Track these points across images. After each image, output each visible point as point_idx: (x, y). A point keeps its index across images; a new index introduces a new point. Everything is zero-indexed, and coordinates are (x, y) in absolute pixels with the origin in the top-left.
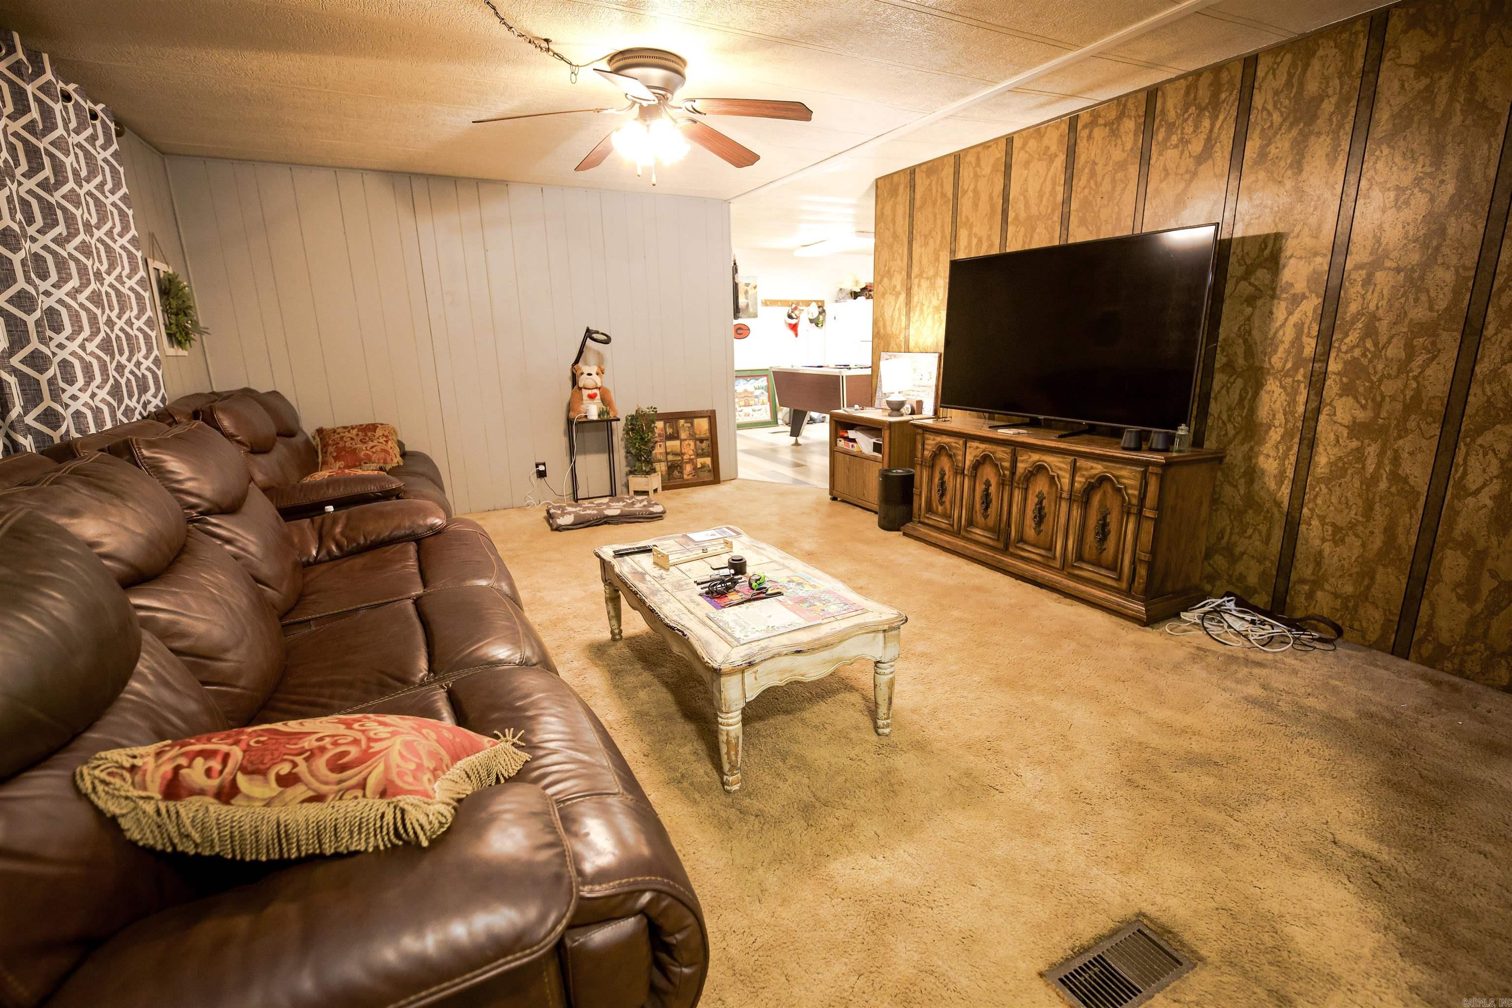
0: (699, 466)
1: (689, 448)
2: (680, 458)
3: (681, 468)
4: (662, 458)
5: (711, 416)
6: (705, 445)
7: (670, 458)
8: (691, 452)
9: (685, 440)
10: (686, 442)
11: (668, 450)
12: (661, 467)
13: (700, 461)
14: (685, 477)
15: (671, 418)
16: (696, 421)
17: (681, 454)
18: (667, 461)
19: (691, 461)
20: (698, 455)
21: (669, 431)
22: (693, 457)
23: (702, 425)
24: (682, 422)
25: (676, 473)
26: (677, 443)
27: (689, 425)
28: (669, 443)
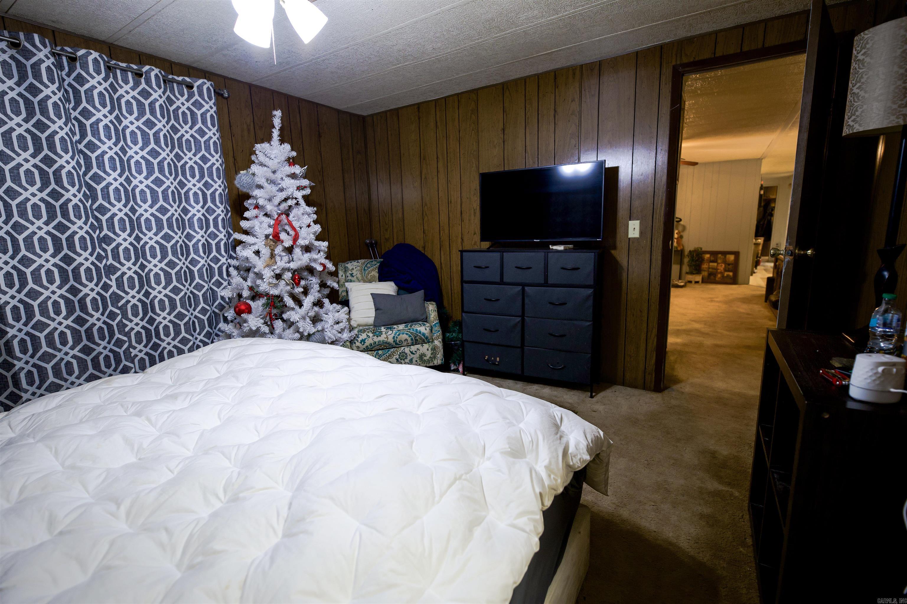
0: (725, 275)
1: (721, 267)
2: (715, 271)
3: (716, 275)
4: (706, 269)
5: (737, 254)
6: (730, 267)
7: (710, 270)
8: (722, 269)
9: (720, 263)
10: (720, 264)
11: (710, 267)
12: (705, 274)
13: (726, 274)
14: (717, 279)
15: (714, 254)
16: (728, 256)
17: (717, 269)
18: (708, 271)
19: (721, 273)
20: (726, 270)
21: (712, 259)
22: (723, 271)
23: (732, 258)
24: (720, 255)
25: (712, 277)
26: (715, 264)
27: (723, 257)
28: (711, 264)
